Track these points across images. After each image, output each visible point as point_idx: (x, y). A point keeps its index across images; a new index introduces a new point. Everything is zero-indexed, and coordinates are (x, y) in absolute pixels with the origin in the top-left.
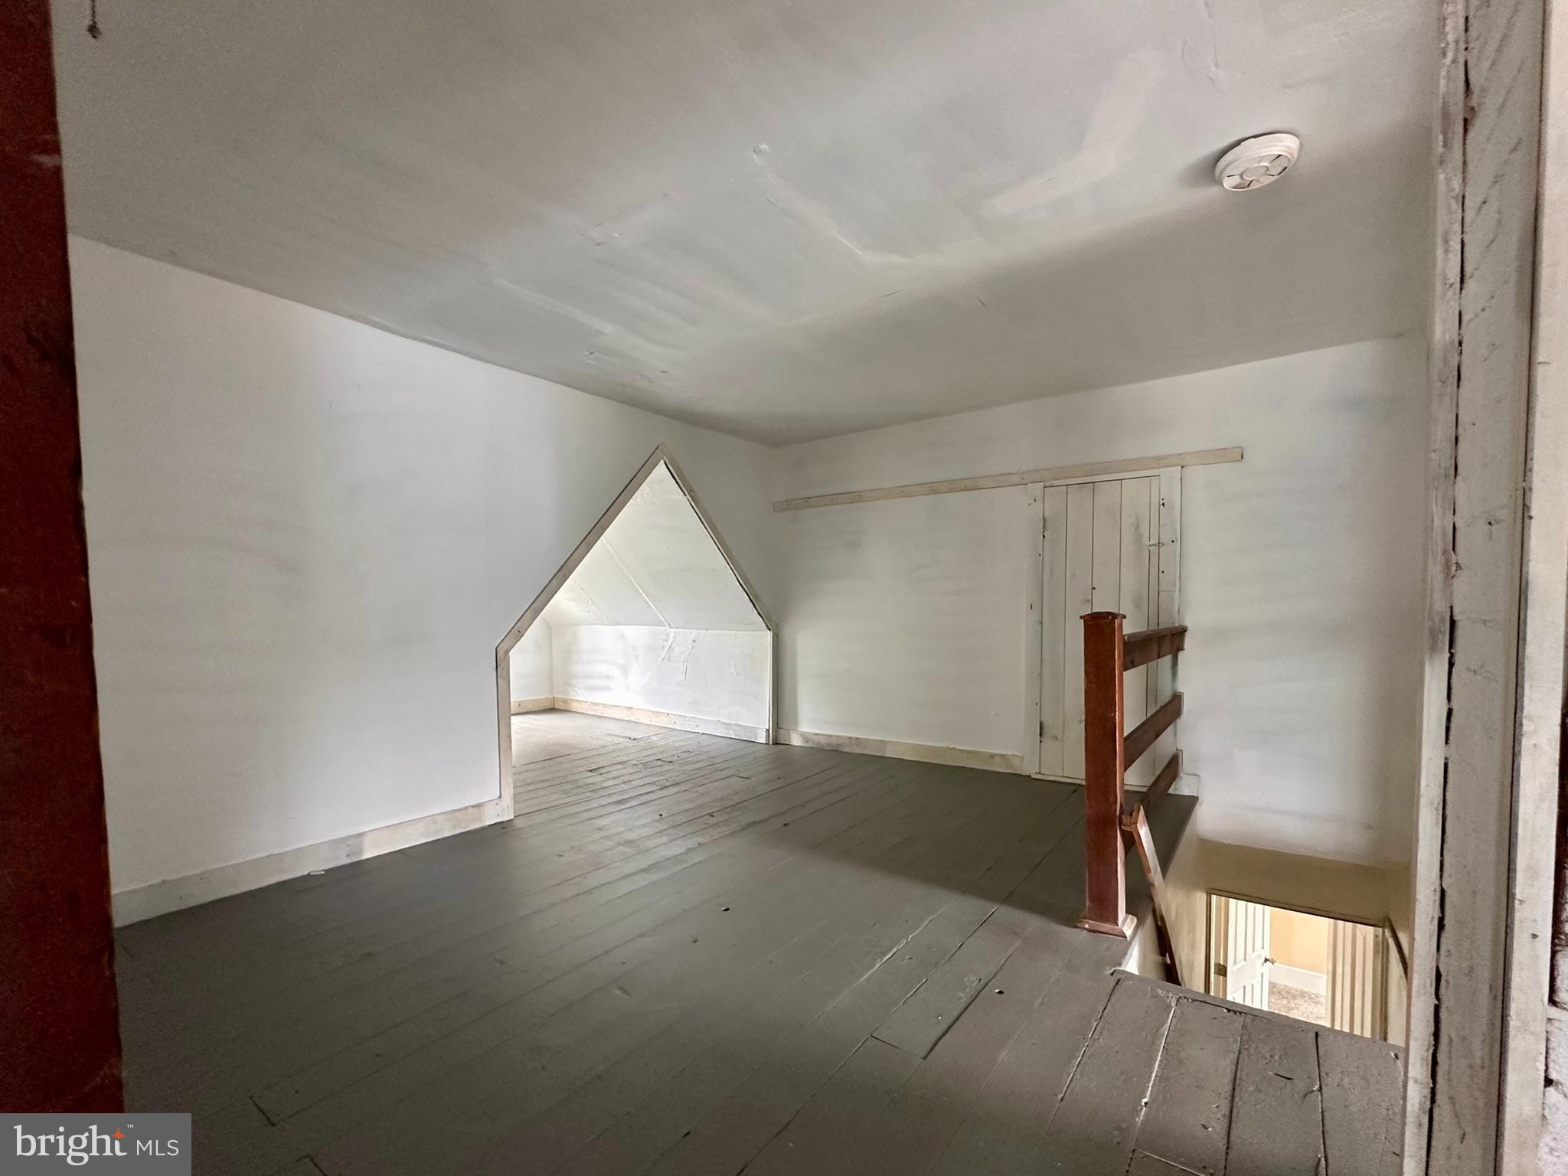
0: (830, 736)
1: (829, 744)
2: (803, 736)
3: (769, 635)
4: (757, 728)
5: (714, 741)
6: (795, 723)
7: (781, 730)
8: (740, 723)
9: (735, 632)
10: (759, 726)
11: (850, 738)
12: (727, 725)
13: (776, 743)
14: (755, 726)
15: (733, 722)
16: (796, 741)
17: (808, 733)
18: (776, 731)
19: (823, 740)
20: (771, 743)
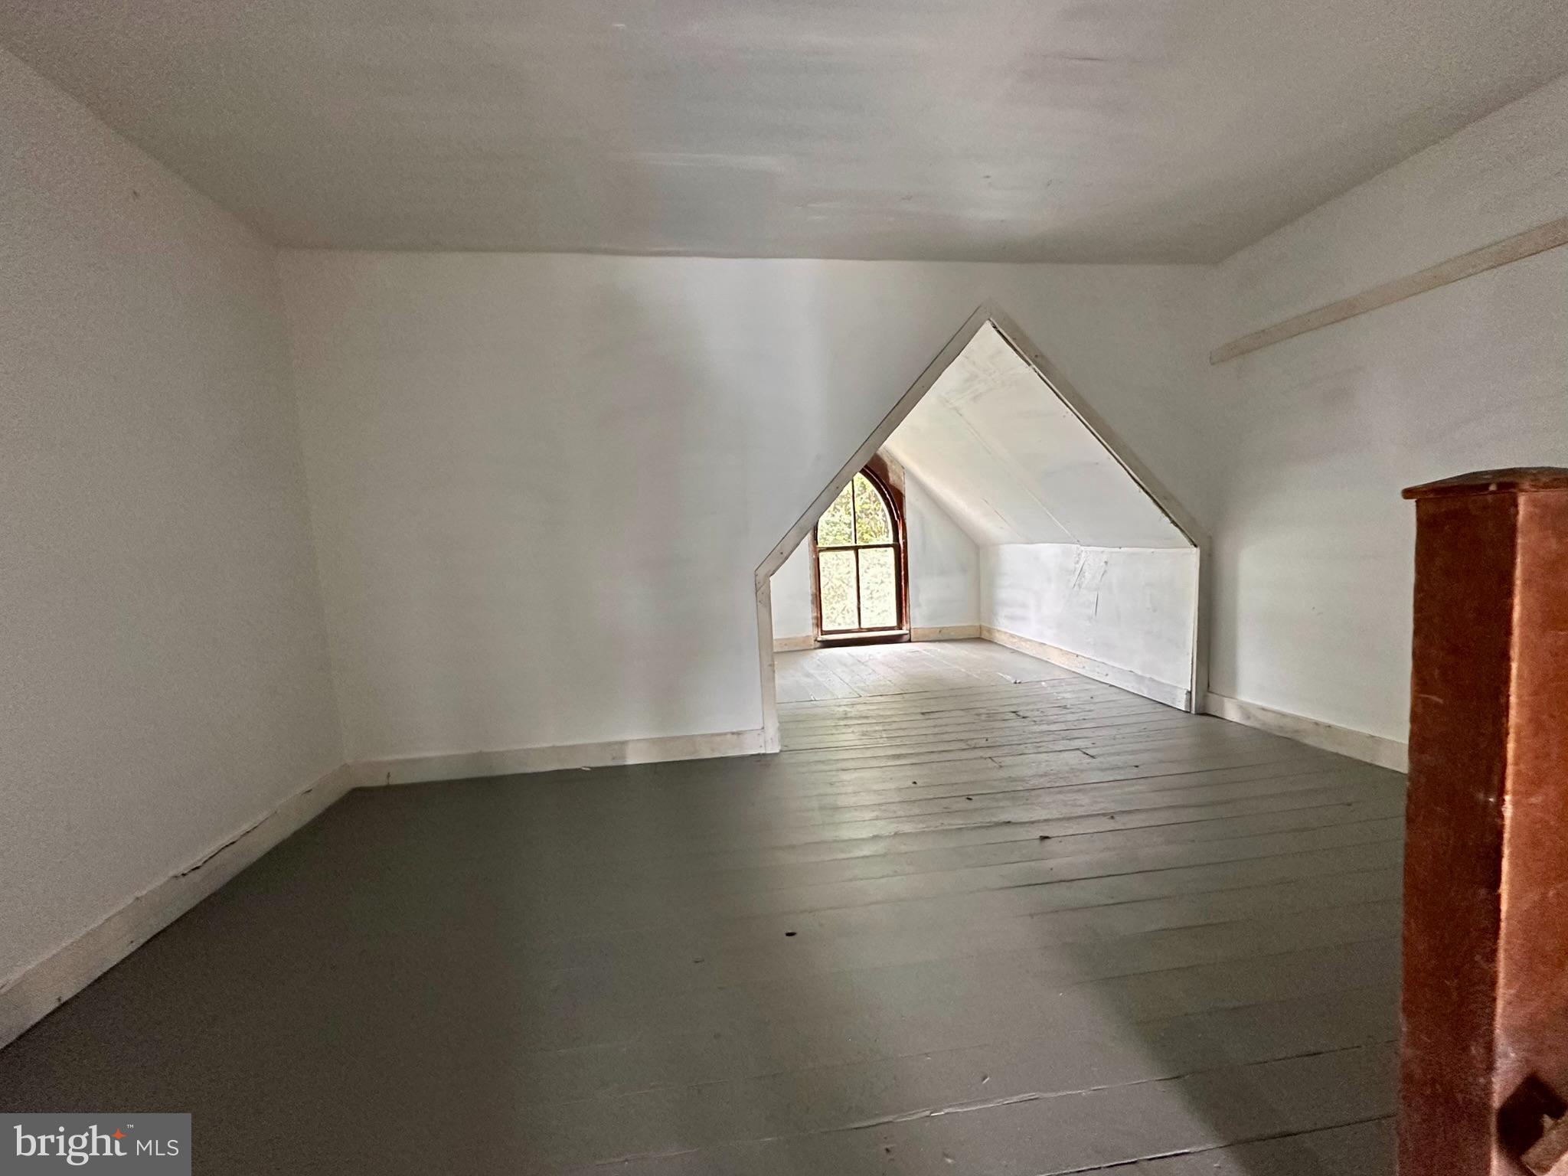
0: (1284, 715)
1: (1281, 727)
2: (1244, 709)
3: (1194, 554)
4: (1176, 687)
5: (1115, 697)
6: (1232, 691)
7: (1210, 695)
8: (1156, 678)
9: (1152, 550)
10: (1180, 686)
11: (1317, 724)
12: (1140, 679)
13: (1203, 712)
14: (1175, 685)
15: (1148, 676)
16: (1232, 714)
17: (1254, 705)
18: (1205, 697)
19: (1269, 719)
20: (1193, 712)
